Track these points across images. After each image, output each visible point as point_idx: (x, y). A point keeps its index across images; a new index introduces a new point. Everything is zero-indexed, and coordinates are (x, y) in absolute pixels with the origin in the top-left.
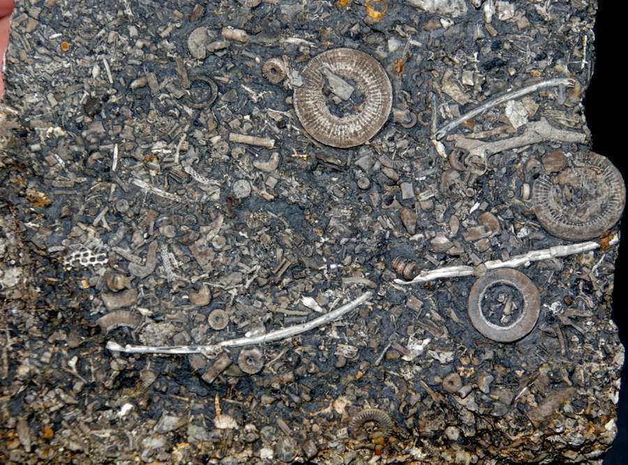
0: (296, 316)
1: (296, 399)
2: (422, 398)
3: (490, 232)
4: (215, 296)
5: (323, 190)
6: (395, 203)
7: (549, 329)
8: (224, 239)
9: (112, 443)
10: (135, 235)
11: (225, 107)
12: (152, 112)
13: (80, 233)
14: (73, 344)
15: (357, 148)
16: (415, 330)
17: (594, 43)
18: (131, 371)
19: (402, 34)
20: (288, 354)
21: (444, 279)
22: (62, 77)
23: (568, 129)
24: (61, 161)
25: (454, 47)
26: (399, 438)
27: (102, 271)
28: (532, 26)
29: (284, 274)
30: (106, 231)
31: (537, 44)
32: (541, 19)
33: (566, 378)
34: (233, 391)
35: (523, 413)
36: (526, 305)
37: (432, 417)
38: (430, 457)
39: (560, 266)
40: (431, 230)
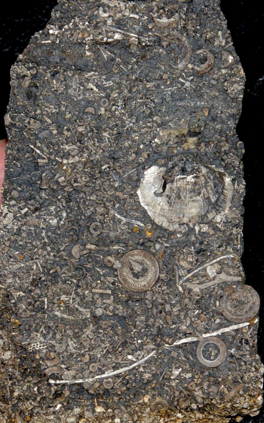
0: (125, 363)
1: (128, 398)
2: (180, 393)
3: (203, 323)
4: (91, 358)
5: (133, 310)
6: (163, 313)
7: (232, 360)
8: (93, 334)
9: (54, 421)
10: (57, 335)
11: (89, 278)
12: (60, 283)
13: (34, 336)
14: (35, 381)
15: (146, 291)
16: (175, 365)
17: (243, 238)
18: (59, 391)
19: (161, 242)
20: (123, 379)
21: (186, 343)
22: (21, 270)
23: (234, 275)
24: (24, 306)
25: (183, 245)
26: (172, 410)
27: (44, 351)
28: (216, 233)
29: (119, 347)
30: (45, 334)
31: (218, 241)
32: (220, 230)
33: (240, 380)
34: (102, 396)
35: (222, 396)
36: (221, 351)
37: (185, 401)
38: (185, 417)
39: (234, 333)
40: (178, 323)
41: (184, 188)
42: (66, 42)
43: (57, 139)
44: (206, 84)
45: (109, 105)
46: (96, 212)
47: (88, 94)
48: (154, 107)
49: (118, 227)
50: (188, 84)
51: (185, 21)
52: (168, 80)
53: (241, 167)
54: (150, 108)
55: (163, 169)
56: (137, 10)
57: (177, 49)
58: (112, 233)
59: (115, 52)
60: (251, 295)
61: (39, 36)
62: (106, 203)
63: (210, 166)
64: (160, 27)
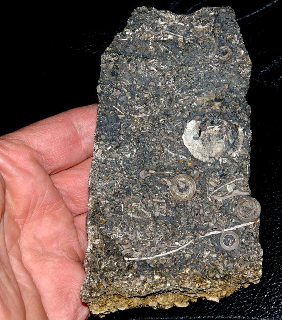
0: (174, 247)
1: (175, 270)
2: (209, 267)
3: (224, 222)
4: (152, 243)
5: (179, 213)
6: (198, 215)
7: (242, 246)
8: (153, 228)
9: (128, 284)
10: (130, 229)
11: (151, 192)
12: (132, 195)
13: (115, 229)
14: (115, 259)
15: (187, 201)
16: (206, 249)
17: (250, 167)
18: (131, 265)
19: (197, 169)
20: (173, 258)
21: (213, 235)
22: (106, 187)
23: (244, 191)
24: (108, 210)
25: (212, 171)
26: (204, 278)
27: (121, 239)
28: (233, 164)
29: (170, 237)
30: (122, 228)
31: (234, 169)
32: (235, 162)
33: (248, 259)
34: (158, 269)
35: (236, 269)
36: (235, 240)
37: (212, 272)
38: (212, 283)
39: (244, 229)
40: (208, 222)
41: (212, 134)
42: (137, 40)
43: (131, 102)
44: (227, 68)
45: (164, 80)
46: (155, 149)
47: (151, 74)
48: (193, 83)
49: (170, 159)
50: (215, 68)
51: (213, 28)
52: (203, 65)
53: (249, 122)
54: (190, 83)
55: (199, 122)
56: (183, 20)
57: (208, 46)
58: (166, 163)
59: (169, 47)
60: (255, 204)
61: (119, 36)
62: (162, 144)
63: (229, 120)
64: (198, 31)
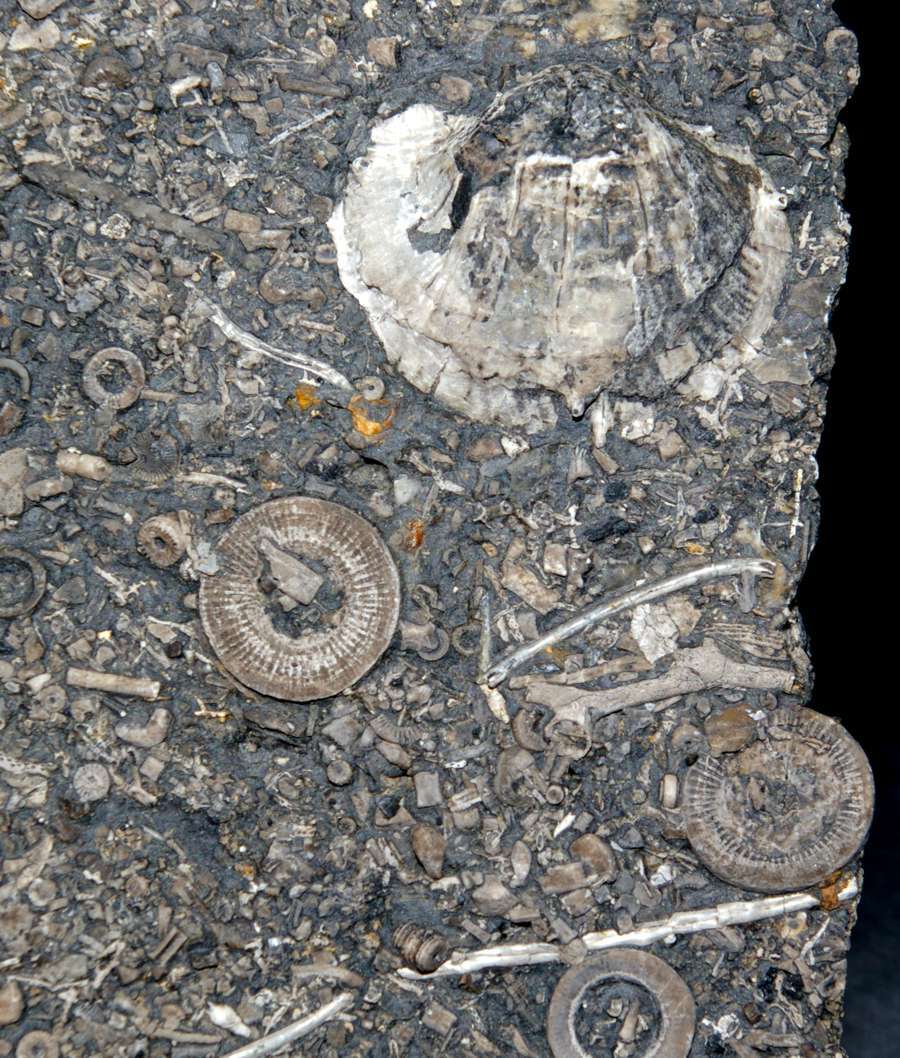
0: (195, 1044)
3: (593, 877)
4: (32, 1003)
5: (258, 785)
6: (403, 814)
8: (50, 886)
11: (60, 612)
15: (326, 702)
17: (818, 485)
19: (422, 468)
21: (499, 971)
23: (761, 662)
25: (529, 496)
28: (690, 452)
29: (174, 960)
31: (699, 489)
32: (710, 438)
36: (666, 1023)
39: (736, 941)
40: (473, 869)
41: (553, 216)
46: (120, 300)
49: (221, 379)
53: (837, 151)
55: (464, 123)
58: (190, 407)
60: (832, 761)
62: (176, 261)
63: (688, 128)
